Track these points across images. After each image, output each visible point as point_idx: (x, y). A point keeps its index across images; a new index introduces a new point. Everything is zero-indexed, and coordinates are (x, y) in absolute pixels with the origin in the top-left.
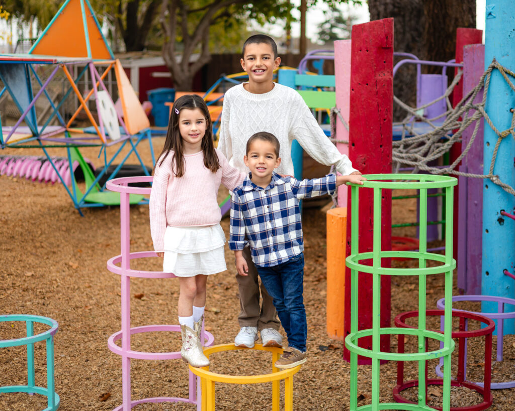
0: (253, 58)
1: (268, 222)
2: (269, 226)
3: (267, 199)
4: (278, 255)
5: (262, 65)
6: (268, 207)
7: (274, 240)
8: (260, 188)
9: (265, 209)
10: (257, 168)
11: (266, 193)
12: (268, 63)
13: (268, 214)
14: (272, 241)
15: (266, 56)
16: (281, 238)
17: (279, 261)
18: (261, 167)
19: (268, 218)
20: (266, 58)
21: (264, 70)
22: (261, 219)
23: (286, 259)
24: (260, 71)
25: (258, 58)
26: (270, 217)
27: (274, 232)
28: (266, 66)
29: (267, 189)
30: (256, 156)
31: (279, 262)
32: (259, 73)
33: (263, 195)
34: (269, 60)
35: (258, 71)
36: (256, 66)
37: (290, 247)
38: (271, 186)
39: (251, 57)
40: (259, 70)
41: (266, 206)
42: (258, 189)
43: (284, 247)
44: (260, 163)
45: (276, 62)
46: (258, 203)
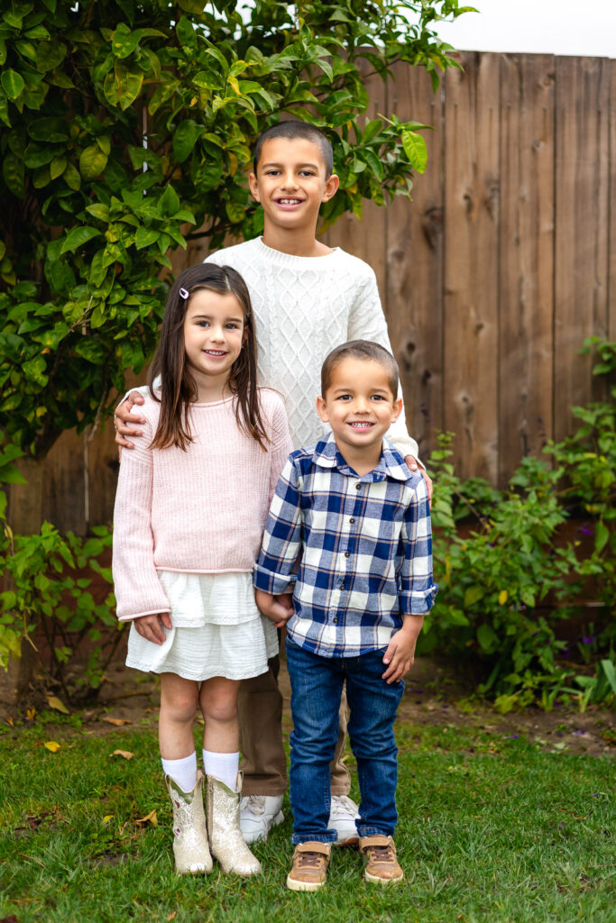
0: (278, 171)
1: (342, 555)
2: (341, 564)
3: (357, 502)
4: (340, 635)
5: (297, 187)
6: (352, 522)
7: (344, 600)
8: (352, 471)
9: (344, 525)
10: (350, 424)
11: (359, 487)
12: (311, 185)
13: (348, 536)
14: (338, 601)
15: (307, 169)
16: (359, 600)
17: (338, 649)
18: (362, 423)
19: (345, 547)
20: (307, 174)
21: (300, 201)
22: (330, 542)
23: (356, 650)
24: (292, 202)
25: (290, 172)
26: (349, 545)
27: (348, 582)
28: (305, 192)
29: (365, 480)
30: (347, 397)
31: (336, 651)
32: (290, 207)
33: (350, 489)
34: (314, 178)
35: (286, 201)
36: (284, 190)
37: (373, 625)
38: (375, 476)
39: (273, 169)
40: (289, 199)
41: (347, 518)
42: (346, 471)
43: (360, 620)
44: (358, 413)
45: (329, 186)
46: (335, 503)
